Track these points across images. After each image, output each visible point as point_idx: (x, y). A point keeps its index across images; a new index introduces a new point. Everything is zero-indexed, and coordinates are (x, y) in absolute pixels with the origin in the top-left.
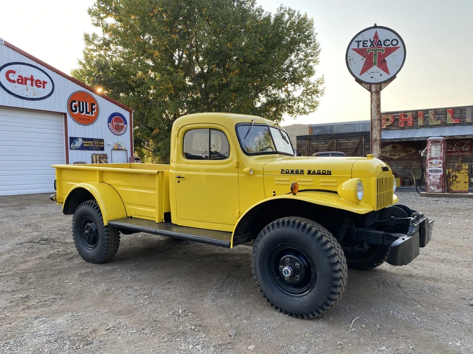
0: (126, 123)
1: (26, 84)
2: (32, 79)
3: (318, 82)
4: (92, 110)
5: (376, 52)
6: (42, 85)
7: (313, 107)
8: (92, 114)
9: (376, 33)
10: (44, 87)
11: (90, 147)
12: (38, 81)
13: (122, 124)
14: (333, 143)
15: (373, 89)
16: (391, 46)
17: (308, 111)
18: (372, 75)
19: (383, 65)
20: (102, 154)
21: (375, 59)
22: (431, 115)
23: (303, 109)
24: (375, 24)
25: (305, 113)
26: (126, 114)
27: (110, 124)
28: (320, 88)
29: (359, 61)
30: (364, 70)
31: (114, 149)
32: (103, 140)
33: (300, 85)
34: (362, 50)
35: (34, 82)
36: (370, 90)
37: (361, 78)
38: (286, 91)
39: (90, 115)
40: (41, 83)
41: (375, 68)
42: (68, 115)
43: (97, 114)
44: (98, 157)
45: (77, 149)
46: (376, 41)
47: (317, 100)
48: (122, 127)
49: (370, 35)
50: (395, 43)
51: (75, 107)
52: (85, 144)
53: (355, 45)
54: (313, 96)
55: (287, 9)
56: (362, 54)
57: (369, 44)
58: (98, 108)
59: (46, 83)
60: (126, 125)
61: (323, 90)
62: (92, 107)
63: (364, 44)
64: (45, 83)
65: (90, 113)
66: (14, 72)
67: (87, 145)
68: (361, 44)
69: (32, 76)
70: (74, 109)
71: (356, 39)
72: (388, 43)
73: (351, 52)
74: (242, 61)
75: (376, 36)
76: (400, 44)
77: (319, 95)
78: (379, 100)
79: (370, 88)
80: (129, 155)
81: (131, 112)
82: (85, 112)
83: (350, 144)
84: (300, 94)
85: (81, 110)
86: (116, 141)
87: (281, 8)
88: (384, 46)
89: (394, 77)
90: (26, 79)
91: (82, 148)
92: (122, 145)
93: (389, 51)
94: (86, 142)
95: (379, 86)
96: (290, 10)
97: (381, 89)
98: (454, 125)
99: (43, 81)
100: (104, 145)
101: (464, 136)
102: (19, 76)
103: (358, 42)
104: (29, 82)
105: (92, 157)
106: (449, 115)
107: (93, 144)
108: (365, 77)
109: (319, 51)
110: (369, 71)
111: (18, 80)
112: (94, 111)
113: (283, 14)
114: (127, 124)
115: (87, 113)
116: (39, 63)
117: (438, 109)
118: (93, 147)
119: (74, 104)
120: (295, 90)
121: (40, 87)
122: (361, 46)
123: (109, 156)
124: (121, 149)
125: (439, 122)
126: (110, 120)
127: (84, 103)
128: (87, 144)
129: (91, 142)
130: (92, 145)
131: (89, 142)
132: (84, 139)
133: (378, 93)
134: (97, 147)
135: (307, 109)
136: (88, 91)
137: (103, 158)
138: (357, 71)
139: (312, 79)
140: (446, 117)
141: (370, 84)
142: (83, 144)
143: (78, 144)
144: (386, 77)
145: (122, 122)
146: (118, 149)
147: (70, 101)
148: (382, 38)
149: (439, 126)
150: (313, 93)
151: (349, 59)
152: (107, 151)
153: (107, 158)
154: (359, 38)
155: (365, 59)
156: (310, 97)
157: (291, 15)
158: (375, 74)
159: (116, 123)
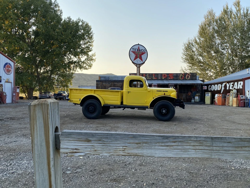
3: (93, 55)
5: (139, 53)
7: (90, 66)
9: (139, 47)
13: (10, 69)
14: (112, 84)
15: (138, 66)
16: (143, 52)
17: (88, 68)
18: (137, 61)
19: (141, 58)
20: (0, 84)
21: (138, 56)
22: (148, 76)
23: (85, 67)
24: (139, 44)
25: (86, 69)
26: (12, 64)
27: (4, 68)
28: (94, 58)
29: (133, 56)
30: (135, 59)
31: (6, 82)
32: (1, 77)
33: (85, 55)
34: (134, 52)
36: (137, 66)
37: (134, 62)
38: (79, 58)
41: (138, 59)
46: (139, 50)
47: (92, 63)
48: (10, 70)
49: (137, 47)
50: (144, 51)
53: (132, 50)
54: (91, 61)
55: (81, 20)
56: (134, 54)
57: (136, 50)
60: (12, 70)
61: (95, 59)
63: (135, 50)
68: (134, 50)
71: (132, 48)
72: (142, 51)
73: (131, 52)
74: (60, 41)
75: (139, 48)
76: (146, 52)
77: (93, 61)
78: (140, 70)
79: (137, 65)
80: (13, 85)
81: (14, 63)
83: (119, 85)
84: (85, 59)
86: (7, 78)
87: (79, 19)
88: (141, 52)
89: (144, 63)
92: (10, 79)
93: (143, 54)
95: (139, 65)
96: (82, 20)
97: (140, 66)
98: (155, 80)
100: (1, 79)
101: (159, 84)
103: (133, 49)
106: (153, 76)
108: (135, 62)
109: (93, 41)
110: (137, 59)
113: (79, 22)
117: (150, 74)
120: (82, 57)
122: (134, 51)
123: (3, 85)
124: (9, 82)
125: (150, 78)
126: (4, 66)
133: (139, 67)
135: (87, 67)
138: (133, 59)
139: (90, 53)
140: (152, 77)
141: (137, 64)
144: (142, 62)
148: (141, 49)
149: (150, 80)
150: (91, 60)
151: (130, 54)
152: (3, 83)
153: (2, 86)
154: (133, 48)
155: (135, 55)
156: (89, 62)
157: (83, 23)
158: (138, 61)
159: (7, 68)
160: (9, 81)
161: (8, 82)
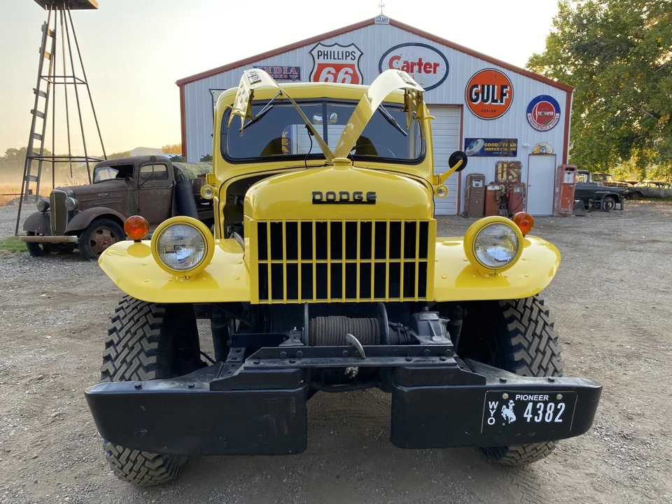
0: (558, 111)
1: (412, 72)
2: (420, 64)
4: (503, 95)
6: (432, 70)
8: (502, 102)
10: (435, 72)
11: (495, 151)
12: (427, 64)
13: (551, 113)
20: (512, 162)
26: (560, 96)
27: (529, 114)
31: (534, 154)
32: (515, 141)
35: (423, 67)
39: (499, 103)
40: (431, 67)
42: (465, 108)
43: (509, 101)
44: (505, 166)
45: (474, 155)
48: (551, 117)
51: (477, 94)
52: (487, 147)
58: (511, 92)
59: (438, 65)
60: (558, 114)
62: (502, 91)
64: (436, 65)
65: (499, 101)
66: (398, 58)
67: (490, 149)
69: (420, 60)
70: (474, 97)
80: (560, 162)
81: (569, 92)
82: (490, 100)
85: (485, 98)
86: (538, 141)
90: (413, 64)
91: (483, 153)
92: (548, 146)
94: (489, 145)
99: (434, 64)
100: (516, 148)
102: (405, 62)
104: (416, 68)
105: (497, 166)
107: (500, 147)
111: (403, 67)
112: (504, 98)
114: (560, 113)
115: (493, 101)
116: (430, 39)
118: (499, 151)
119: (475, 89)
121: (429, 72)
123: (524, 165)
124: (546, 154)
126: (530, 109)
127: (491, 87)
128: (491, 147)
129: (496, 145)
130: (498, 149)
131: (493, 145)
132: (486, 141)
134: (505, 151)
136: (498, 68)
137: (513, 168)
142: (484, 147)
143: (477, 148)
145: (551, 110)
146: (541, 152)
147: (470, 86)
152: (521, 157)
153: (520, 168)
159: (540, 113)
160: (544, 152)
161: (541, 154)
